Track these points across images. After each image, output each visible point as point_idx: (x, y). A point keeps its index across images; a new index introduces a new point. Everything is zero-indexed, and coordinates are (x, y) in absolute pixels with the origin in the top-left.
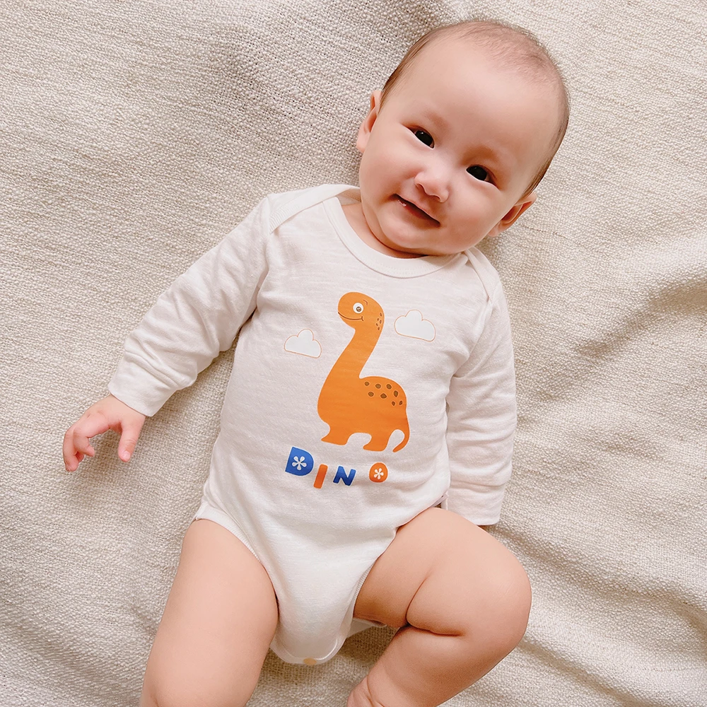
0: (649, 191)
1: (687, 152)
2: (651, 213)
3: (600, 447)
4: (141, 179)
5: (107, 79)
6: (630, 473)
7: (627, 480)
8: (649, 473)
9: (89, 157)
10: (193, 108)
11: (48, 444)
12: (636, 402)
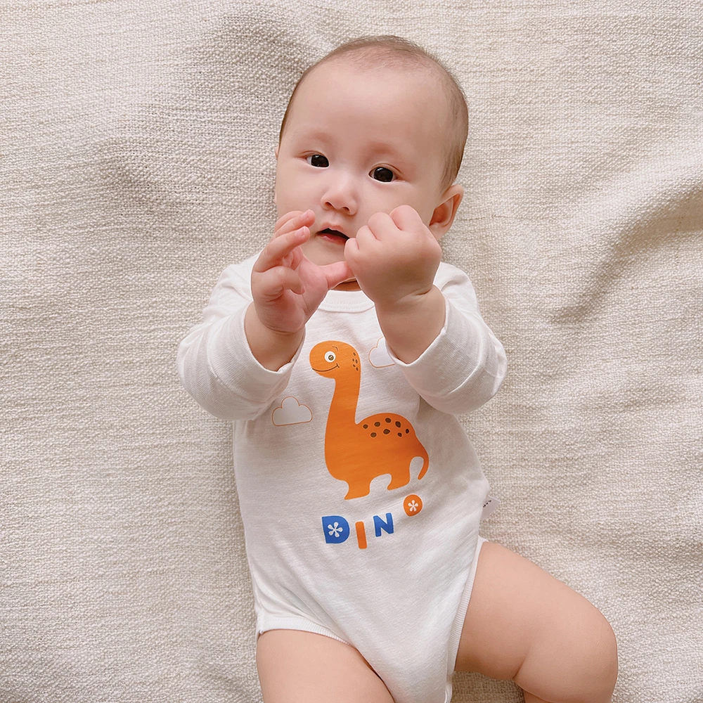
0: (572, 142)
1: (596, 91)
2: (582, 163)
3: (615, 410)
4: (81, 311)
5: (17, 230)
6: (656, 425)
7: (657, 433)
8: (676, 417)
9: (26, 308)
10: (104, 228)
11: (78, 593)
12: (637, 352)
